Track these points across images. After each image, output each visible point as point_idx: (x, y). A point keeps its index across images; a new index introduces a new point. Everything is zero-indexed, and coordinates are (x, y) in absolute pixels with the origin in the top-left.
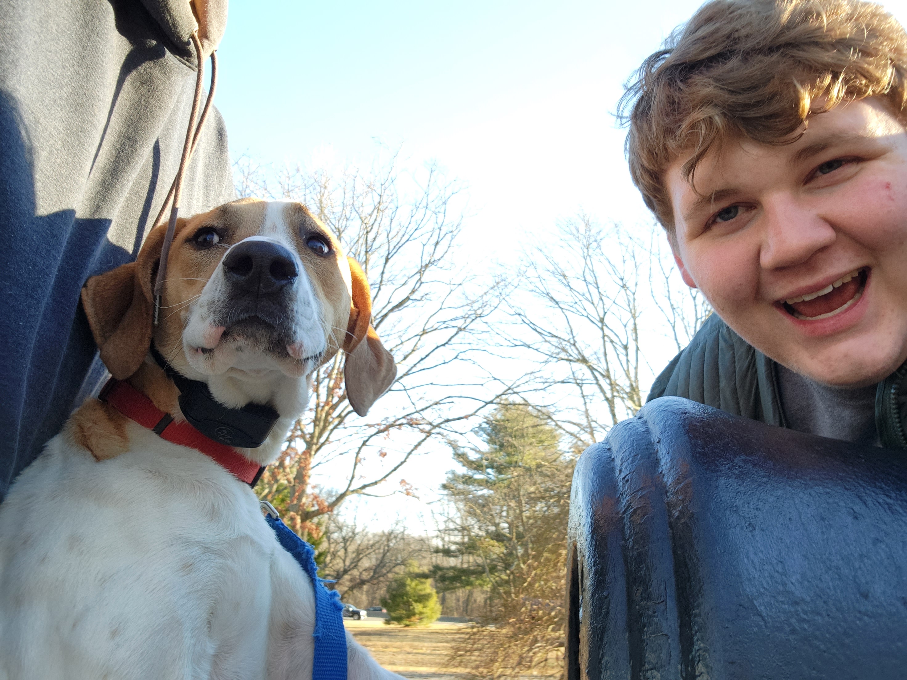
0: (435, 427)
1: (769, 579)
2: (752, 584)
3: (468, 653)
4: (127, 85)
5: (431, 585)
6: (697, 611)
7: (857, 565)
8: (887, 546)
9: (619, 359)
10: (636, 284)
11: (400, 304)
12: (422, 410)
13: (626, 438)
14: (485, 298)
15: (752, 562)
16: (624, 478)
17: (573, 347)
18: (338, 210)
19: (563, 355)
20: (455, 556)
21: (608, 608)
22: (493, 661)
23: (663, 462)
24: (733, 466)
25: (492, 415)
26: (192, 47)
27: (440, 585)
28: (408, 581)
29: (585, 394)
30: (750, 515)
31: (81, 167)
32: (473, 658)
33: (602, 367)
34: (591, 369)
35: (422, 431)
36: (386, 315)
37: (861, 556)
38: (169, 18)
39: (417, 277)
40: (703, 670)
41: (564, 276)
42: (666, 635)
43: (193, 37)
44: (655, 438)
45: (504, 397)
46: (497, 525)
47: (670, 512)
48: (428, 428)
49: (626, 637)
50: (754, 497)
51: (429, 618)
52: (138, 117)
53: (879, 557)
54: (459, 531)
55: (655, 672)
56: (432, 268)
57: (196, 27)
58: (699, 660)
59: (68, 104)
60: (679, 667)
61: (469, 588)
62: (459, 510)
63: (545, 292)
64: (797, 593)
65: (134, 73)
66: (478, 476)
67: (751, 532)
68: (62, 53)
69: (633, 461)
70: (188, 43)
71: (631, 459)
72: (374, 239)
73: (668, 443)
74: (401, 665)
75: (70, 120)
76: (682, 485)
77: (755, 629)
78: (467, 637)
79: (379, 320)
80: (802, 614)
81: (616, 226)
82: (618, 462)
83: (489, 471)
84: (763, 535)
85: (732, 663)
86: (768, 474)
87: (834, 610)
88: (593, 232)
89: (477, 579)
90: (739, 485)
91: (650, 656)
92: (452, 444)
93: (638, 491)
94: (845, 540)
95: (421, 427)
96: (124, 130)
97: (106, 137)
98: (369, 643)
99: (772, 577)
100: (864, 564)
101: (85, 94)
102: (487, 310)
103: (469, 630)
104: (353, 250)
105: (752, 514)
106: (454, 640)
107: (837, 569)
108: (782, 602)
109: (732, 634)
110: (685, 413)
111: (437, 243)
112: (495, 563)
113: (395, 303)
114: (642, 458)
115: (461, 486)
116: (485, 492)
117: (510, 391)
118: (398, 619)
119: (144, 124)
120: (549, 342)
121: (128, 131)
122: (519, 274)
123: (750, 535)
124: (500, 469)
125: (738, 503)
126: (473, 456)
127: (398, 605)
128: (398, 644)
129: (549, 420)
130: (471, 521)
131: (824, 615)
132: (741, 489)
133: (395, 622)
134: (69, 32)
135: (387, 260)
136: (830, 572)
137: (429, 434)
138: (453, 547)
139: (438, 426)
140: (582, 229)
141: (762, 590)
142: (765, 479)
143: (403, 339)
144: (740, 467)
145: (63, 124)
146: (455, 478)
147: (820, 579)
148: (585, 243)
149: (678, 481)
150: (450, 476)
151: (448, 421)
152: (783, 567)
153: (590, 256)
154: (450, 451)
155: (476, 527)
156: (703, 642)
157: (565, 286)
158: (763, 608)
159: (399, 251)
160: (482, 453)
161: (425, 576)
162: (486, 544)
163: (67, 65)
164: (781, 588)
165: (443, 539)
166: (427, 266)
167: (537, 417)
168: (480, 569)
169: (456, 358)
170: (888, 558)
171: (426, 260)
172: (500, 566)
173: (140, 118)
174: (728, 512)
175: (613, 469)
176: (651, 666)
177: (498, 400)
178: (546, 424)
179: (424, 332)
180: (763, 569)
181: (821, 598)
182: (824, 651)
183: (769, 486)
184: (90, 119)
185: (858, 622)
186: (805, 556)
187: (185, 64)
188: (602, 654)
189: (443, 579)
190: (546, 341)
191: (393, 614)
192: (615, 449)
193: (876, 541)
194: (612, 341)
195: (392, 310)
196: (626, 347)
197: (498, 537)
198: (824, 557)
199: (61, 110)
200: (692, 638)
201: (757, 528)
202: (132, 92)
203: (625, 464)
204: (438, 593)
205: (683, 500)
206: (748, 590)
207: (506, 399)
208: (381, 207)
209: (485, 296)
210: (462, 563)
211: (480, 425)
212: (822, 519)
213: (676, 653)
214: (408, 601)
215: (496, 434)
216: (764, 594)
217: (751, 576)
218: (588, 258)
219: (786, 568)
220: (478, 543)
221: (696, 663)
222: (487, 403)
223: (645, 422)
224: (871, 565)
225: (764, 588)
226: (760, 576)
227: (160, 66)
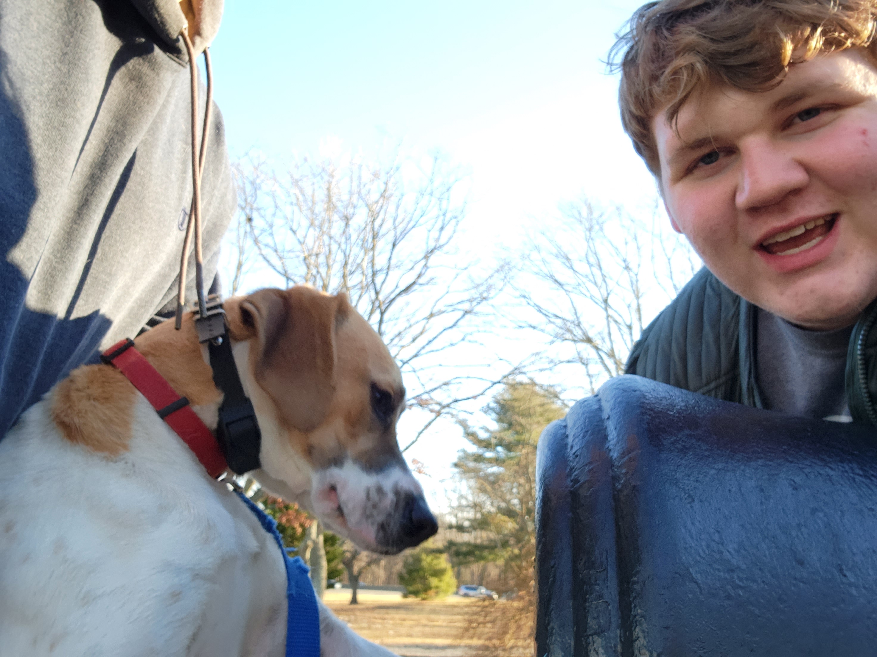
0: (444, 407)
1: (705, 548)
2: (688, 553)
3: (481, 626)
4: (116, 81)
5: (447, 561)
6: (635, 579)
7: (794, 533)
8: (825, 515)
9: (623, 338)
10: (639, 265)
11: (407, 289)
12: (432, 390)
13: (580, 415)
14: (490, 282)
15: (690, 531)
16: (574, 454)
17: (577, 328)
18: (345, 197)
19: (568, 336)
20: (468, 532)
21: (554, 577)
22: (505, 633)
23: (610, 437)
24: (676, 441)
25: (500, 394)
26: (181, 44)
27: (455, 560)
28: (424, 556)
29: (591, 373)
30: (689, 487)
31: (64, 161)
32: (486, 630)
33: (606, 347)
34: (597, 348)
35: (432, 411)
36: (393, 299)
37: (799, 525)
38: (156, 16)
39: (423, 262)
40: (641, 635)
41: (568, 259)
42: (606, 602)
43: (182, 34)
44: (605, 416)
45: (511, 377)
46: (508, 502)
47: (614, 485)
48: (437, 408)
49: (571, 604)
50: (694, 470)
51: (446, 592)
52: (126, 112)
53: (817, 527)
54: (472, 507)
55: (596, 638)
56: (437, 253)
57: (185, 25)
58: (637, 625)
59: (48, 100)
60: (618, 632)
61: (482, 563)
62: (470, 488)
63: (549, 275)
64: (734, 562)
65: (123, 69)
66: (489, 454)
67: (690, 503)
68: (43, 50)
69: (584, 437)
70: (177, 40)
71: (582, 435)
72: (381, 226)
73: (616, 419)
74: (418, 637)
75: (50, 115)
76: (625, 459)
77: (690, 596)
78: (479, 609)
79: (387, 305)
80: (737, 581)
81: (618, 209)
82: (570, 439)
83: (499, 449)
84: (701, 506)
85: (667, 628)
86: (710, 448)
87: (769, 576)
88: (596, 215)
89: (490, 553)
90: (681, 459)
91: (592, 623)
92: (463, 423)
93: (586, 465)
94: (783, 510)
95: (431, 407)
96: (113, 125)
97: (93, 131)
98: (387, 616)
99: (708, 546)
100: (802, 533)
101: (66, 90)
102: (492, 293)
103: (480, 603)
104: (361, 237)
105: (691, 486)
106: (467, 613)
107: (774, 538)
108: (718, 570)
109: (667, 600)
110: (635, 391)
111: (442, 228)
112: (507, 538)
113: (402, 287)
114: (592, 434)
115: (472, 464)
116: (494, 469)
117: (517, 371)
118: (416, 593)
119: (133, 119)
120: (554, 323)
121: (116, 126)
122: (523, 257)
123: (688, 506)
124: (509, 447)
125: (678, 475)
126: (483, 435)
127: (414, 579)
128: (415, 617)
129: (555, 399)
130: (483, 498)
131: (759, 582)
132: (683, 462)
133: (413, 596)
134: (51, 30)
135: (394, 245)
136: (767, 541)
137: (439, 414)
138: (466, 524)
139: (448, 406)
140: (585, 213)
141: (698, 558)
142: (707, 453)
143: (412, 322)
144: (683, 441)
145: (43, 120)
146: (466, 456)
147: (757, 547)
148: (588, 226)
149: (622, 455)
150: (461, 454)
151: (456, 401)
152: (721, 537)
153: (592, 239)
154: (460, 430)
155: (488, 503)
156: (640, 608)
157: (569, 268)
158: (698, 576)
159: (406, 237)
160: (491, 432)
161: (439, 551)
162: (497, 520)
163: (48, 61)
164: (717, 556)
165: (456, 516)
166: (432, 251)
167: (544, 396)
168: (493, 544)
169: (463, 339)
170: (826, 527)
171: (432, 245)
172: (512, 541)
173: (129, 114)
174: (668, 485)
175: (566, 445)
176: (592, 632)
177: (505, 380)
178: (553, 402)
179: (432, 315)
180: (700, 538)
181: (757, 565)
182: (759, 616)
183: (711, 459)
184: (73, 114)
185: (793, 588)
186: (743, 526)
187: (175, 61)
188: (549, 620)
189: (458, 554)
190: (550, 322)
191: (411, 588)
192: (570, 425)
193: (814, 511)
194: (616, 322)
195: (400, 294)
196: (630, 327)
197: (510, 513)
198: (762, 526)
199: (41, 106)
200: (630, 605)
201: (696, 499)
202: (121, 87)
203: (577, 440)
204: (453, 567)
205: (627, 473)
206: (684, 558)
207: (514, 379)
208: (387, 194)
209: (489, 280)
210: (476, 538)
211: (488, 405)
212: (762, 490)
213: (615, 620)
214: (424, 576)
215: (505, 414)
216: (699, 562)
217: (688, 546)
218: (590, 240)
219: (724, 537)
220: (489, 520)
221: (633, 628)
222: (494, 383)
223: (599, 400)
224: (808, 534)
225: (700, 556)
226: (696, 545)
227: (149, 62)
